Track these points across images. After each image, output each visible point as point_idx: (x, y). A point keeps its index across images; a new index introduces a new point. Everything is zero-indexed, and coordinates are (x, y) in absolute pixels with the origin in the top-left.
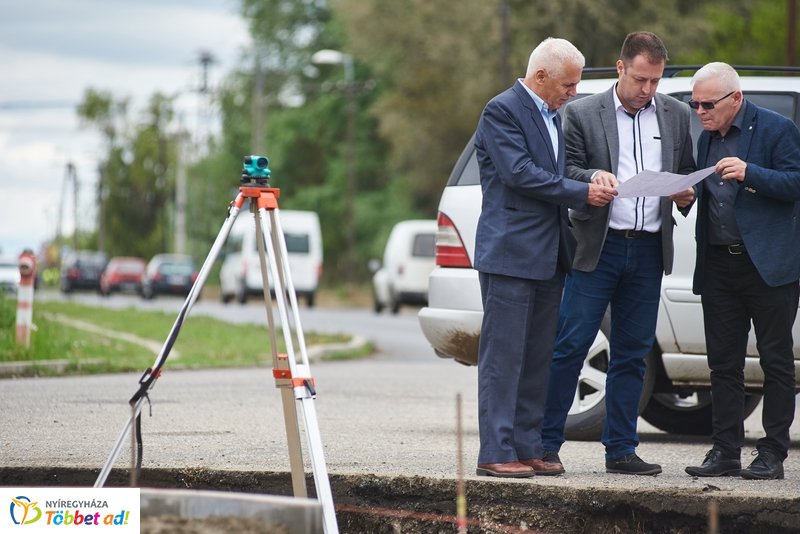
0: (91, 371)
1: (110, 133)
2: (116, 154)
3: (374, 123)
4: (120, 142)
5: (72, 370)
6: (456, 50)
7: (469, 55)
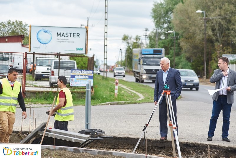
0: (129, 103)
1: (128, 43)
2: (129, 47)
3: (179, 44)
4: (130, 45)
5: (125, 103)
6: (195, 30)
7: (198, 31)
